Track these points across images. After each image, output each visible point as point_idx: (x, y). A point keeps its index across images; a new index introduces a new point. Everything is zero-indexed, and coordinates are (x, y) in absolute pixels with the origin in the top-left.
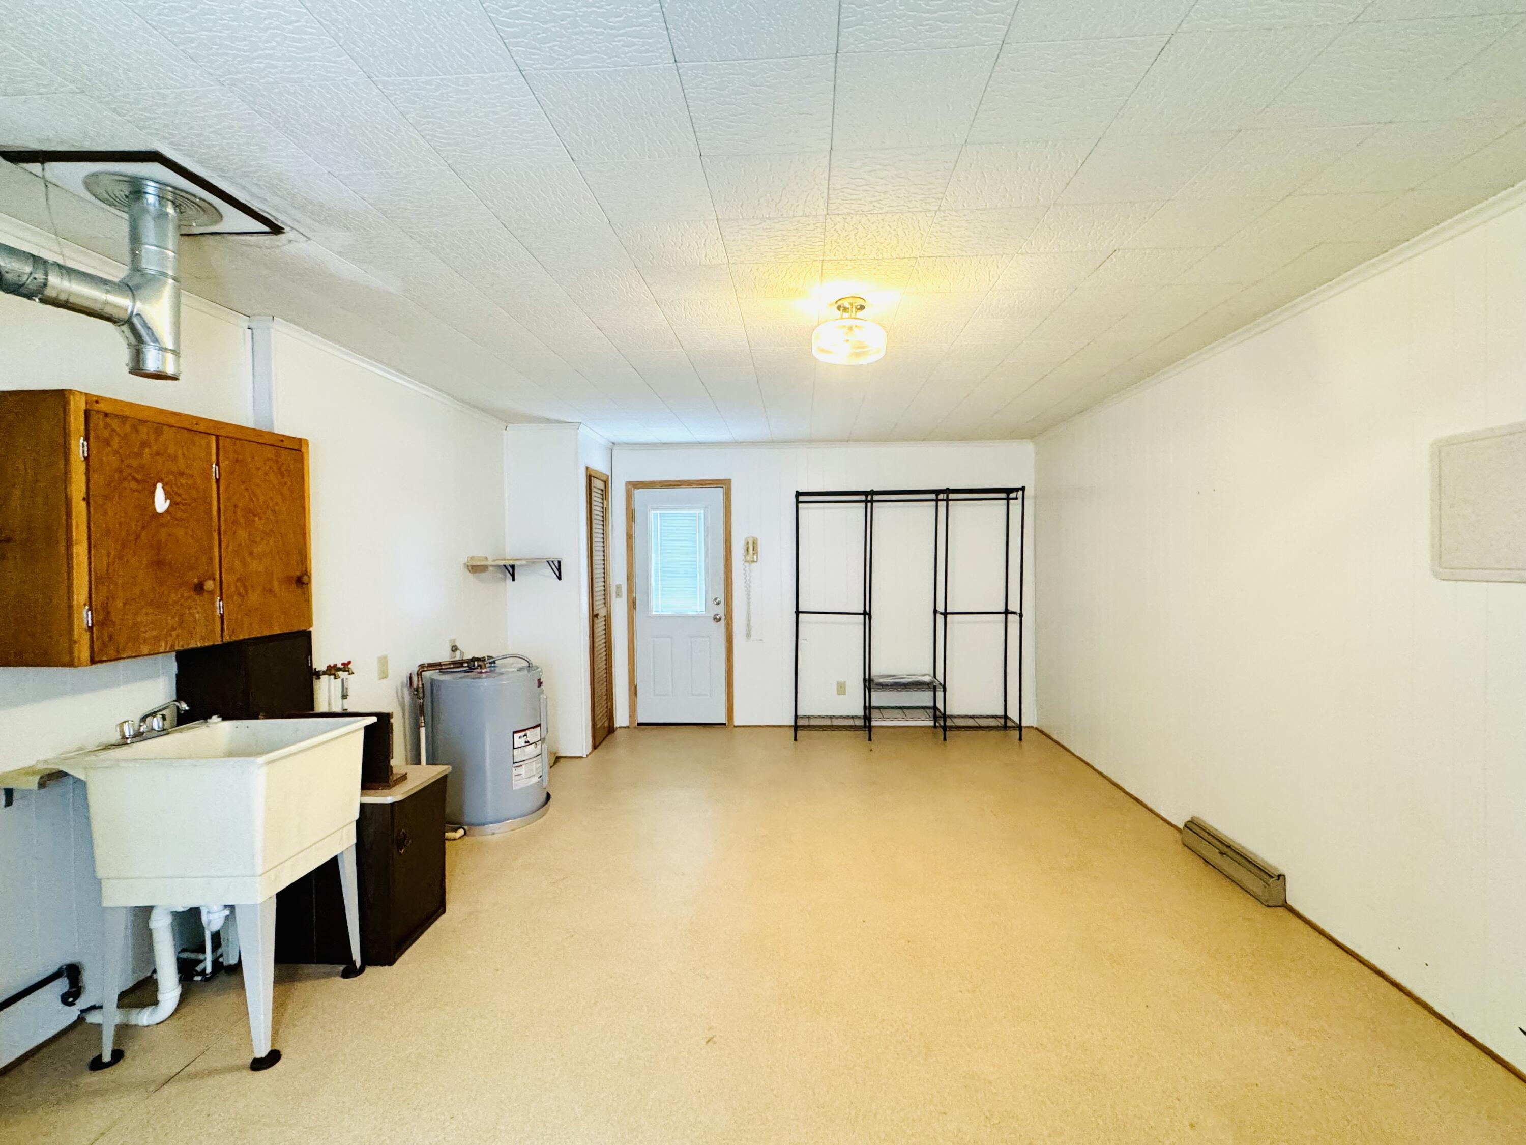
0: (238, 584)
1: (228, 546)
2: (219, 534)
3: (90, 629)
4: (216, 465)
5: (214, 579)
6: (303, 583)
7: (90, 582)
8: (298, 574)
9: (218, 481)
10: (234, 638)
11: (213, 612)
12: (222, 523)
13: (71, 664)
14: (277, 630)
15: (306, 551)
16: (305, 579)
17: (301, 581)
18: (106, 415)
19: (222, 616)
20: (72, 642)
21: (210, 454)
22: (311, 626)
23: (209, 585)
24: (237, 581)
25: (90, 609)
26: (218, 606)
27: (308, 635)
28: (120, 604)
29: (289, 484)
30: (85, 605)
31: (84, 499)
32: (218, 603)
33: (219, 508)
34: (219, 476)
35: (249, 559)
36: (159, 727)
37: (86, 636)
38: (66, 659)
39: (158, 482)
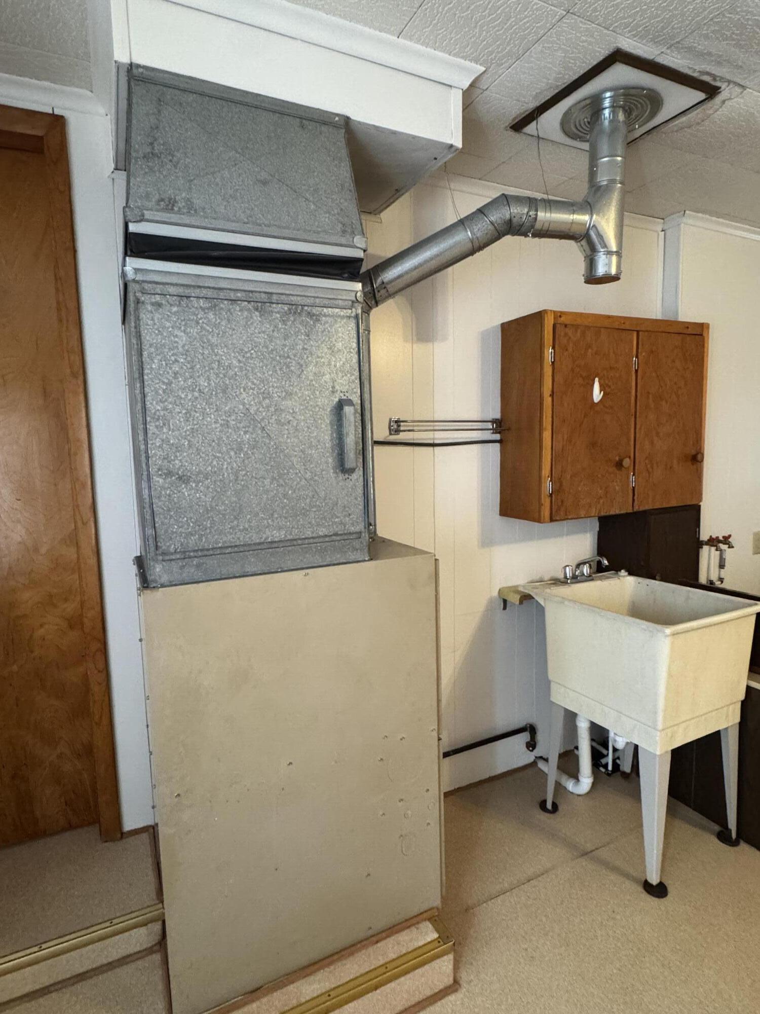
0: (647, 461)
1: (640, 429)
2: (635, 418)
3: (551, 495)
4: (636, 358)
5: (630, 457)
6: (698, 461)
7: (552, 459)
8: (693, 452)
9: (636, 371)
10: (642, 509)
11: (628, 485)
12: (638, 407)
13: (539, 520)
14: (674, 503)
15: (701, 430)
16: (699, 456)
17: (696, 458)
18: (566, 326)
19: (634, 488)
20: (541, 505)
21: (631, 349)
22: (701, 500)
23: (627, 462)
24: (646, 459)
25: (551, 480)
26: (631, 480)
27: (697, 509)
28: (569, 477)
29: (691, 368)
30: (548, 477)
31: (550, 395)
32: (632, 478)
33: (636, 396)
34: (638, 367)
35: (655, 439)
36: (587, 574)
37: (548, 500)
38: (536, 515)
39: (595, 377)
